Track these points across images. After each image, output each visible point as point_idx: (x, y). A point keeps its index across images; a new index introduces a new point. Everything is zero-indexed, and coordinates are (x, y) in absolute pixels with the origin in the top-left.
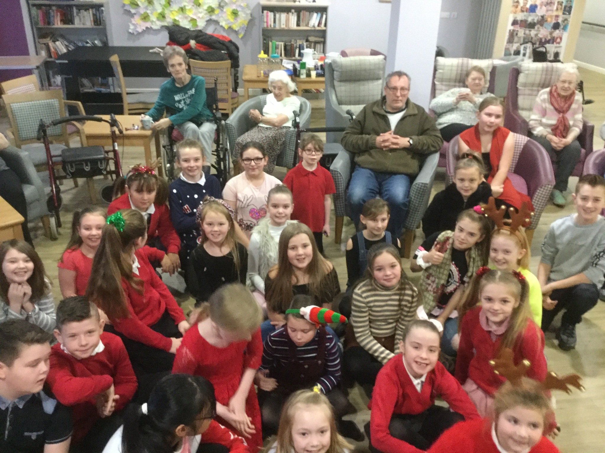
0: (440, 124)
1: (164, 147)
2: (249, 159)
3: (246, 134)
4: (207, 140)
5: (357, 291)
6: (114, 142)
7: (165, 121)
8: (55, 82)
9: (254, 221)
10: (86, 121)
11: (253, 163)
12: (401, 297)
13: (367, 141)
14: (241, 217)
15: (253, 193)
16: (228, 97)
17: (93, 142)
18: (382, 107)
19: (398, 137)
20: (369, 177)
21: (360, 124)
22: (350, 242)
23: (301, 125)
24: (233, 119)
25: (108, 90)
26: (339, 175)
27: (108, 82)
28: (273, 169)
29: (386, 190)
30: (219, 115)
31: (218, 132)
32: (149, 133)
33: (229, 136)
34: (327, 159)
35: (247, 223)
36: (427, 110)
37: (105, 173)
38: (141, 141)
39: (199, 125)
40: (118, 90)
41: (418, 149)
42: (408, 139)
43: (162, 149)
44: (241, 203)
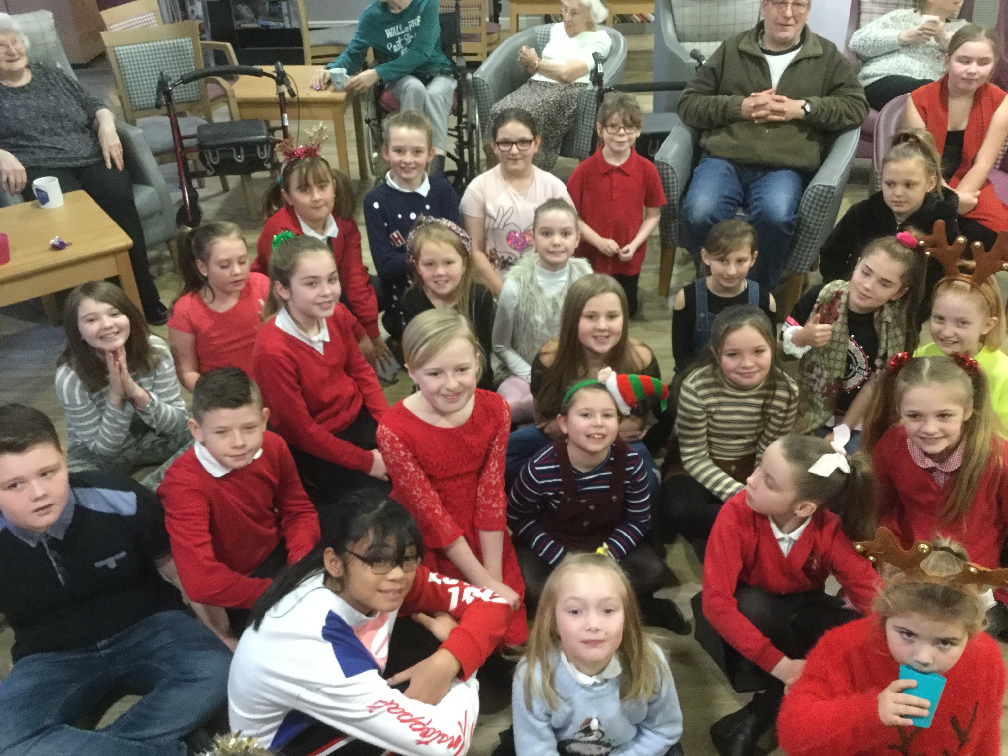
0: (866, 77)
1: (368, 121)
2: (507, 142)
3: (509, 97)
4: (441, 110)
5: (687, 383)
6: (282, 112)
7: (368, 76)
8: (193, 12)
9: (516, 253)
10: (240, 76)
11: (515, 149)
12: (768, 401)
13: (726, 107)
14: (493, 246)
15: (514, 203)
16: (482, 31)
17: (250, 113)
18: (757, 41)
19: (784, 98)
20: (726, 175)
21: (714, 74)
22: (681, 294)
23: (606, 80)
24: (486, 71)
25: (281, 24)
26: (670, 171)
27: (280, 9)
28: (554, 163)
29: (756, 200)
30: (461, 62)
31: (459, 94)
32: (341, 96)
33: (479, 101)
34: (651, 142)
35: (502, 257)
36: (841, 48)
37: (269, 166)
38: (328, 111)
39: (427, 81)
40: (295, 24)
41: (820, 122)
42: (802, 102)
43: (365, 126)
44: (492, 221)
